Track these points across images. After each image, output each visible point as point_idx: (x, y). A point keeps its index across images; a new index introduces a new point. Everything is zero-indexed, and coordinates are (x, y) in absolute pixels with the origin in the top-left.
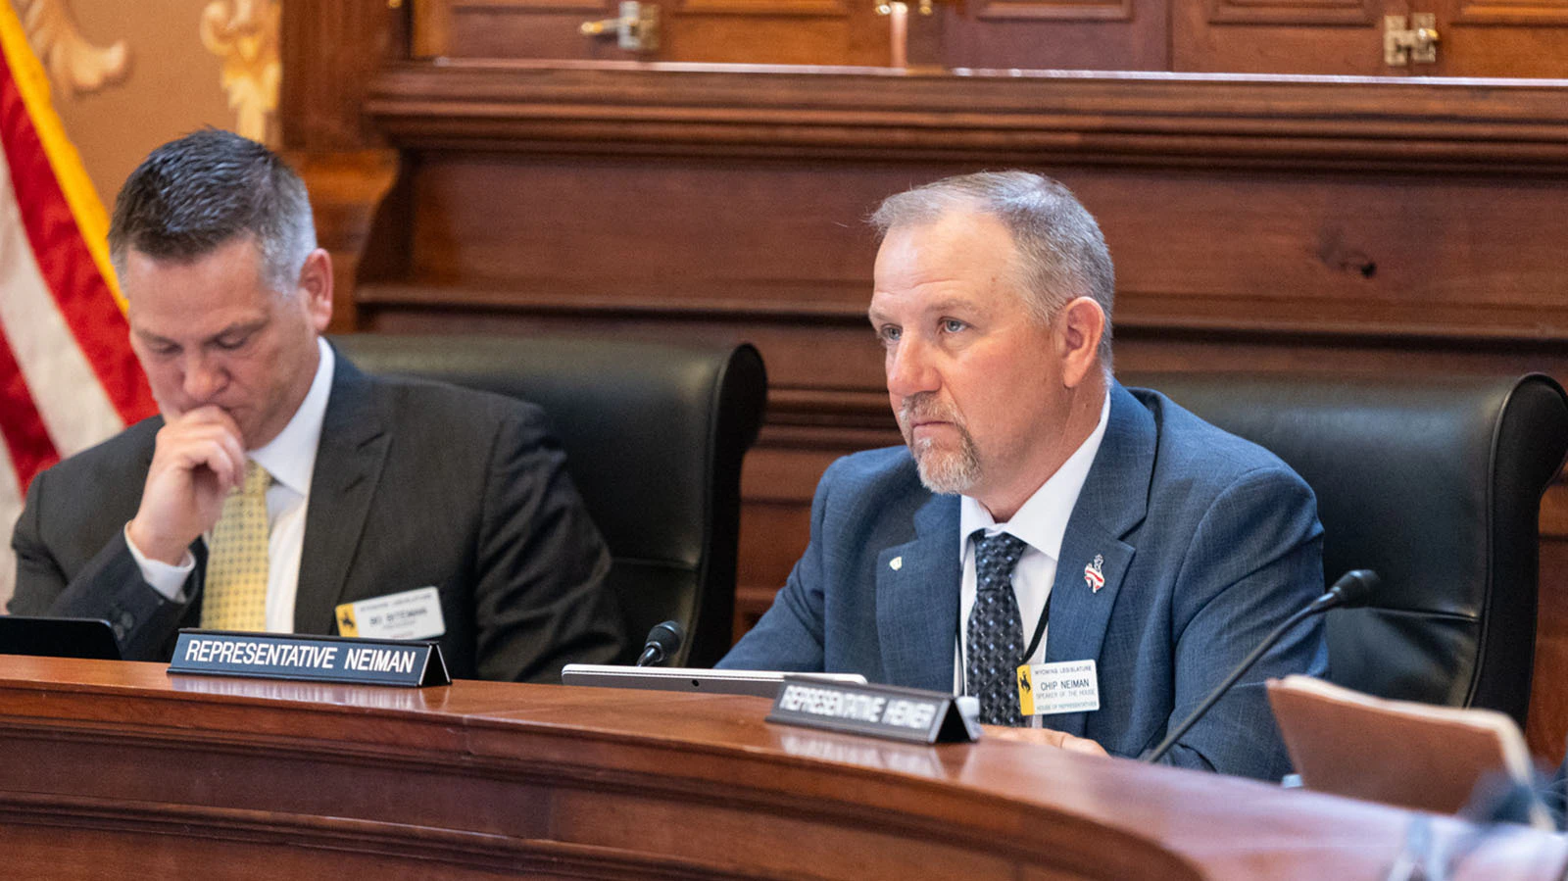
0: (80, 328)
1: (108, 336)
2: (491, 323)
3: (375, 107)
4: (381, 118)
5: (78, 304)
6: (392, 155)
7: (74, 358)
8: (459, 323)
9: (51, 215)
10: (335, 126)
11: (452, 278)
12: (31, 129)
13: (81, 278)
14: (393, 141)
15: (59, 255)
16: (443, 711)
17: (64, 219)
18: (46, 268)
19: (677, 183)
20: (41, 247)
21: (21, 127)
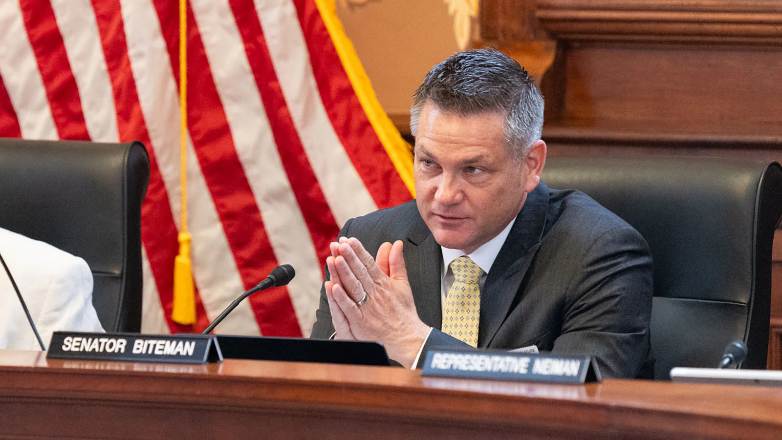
0: (354, 155)
1: (373, 160)
2: (615, 150)
3: (541, 13)
4: (543, 20)
5: (353, 140)
6: (553, 44)
7: (351, 174)
8: (594, 150)
9: (335, 83)
10: (515, 26)
11: (590, 123)
12: (324, 28)
13: (355, 124)
14: (552, 35)
15: (341, 108)
16: (598, 399)
17: (345, 85)
18: (333, 117)
19: (734, 61)
20: (329, 104)
21: (317, 28)
